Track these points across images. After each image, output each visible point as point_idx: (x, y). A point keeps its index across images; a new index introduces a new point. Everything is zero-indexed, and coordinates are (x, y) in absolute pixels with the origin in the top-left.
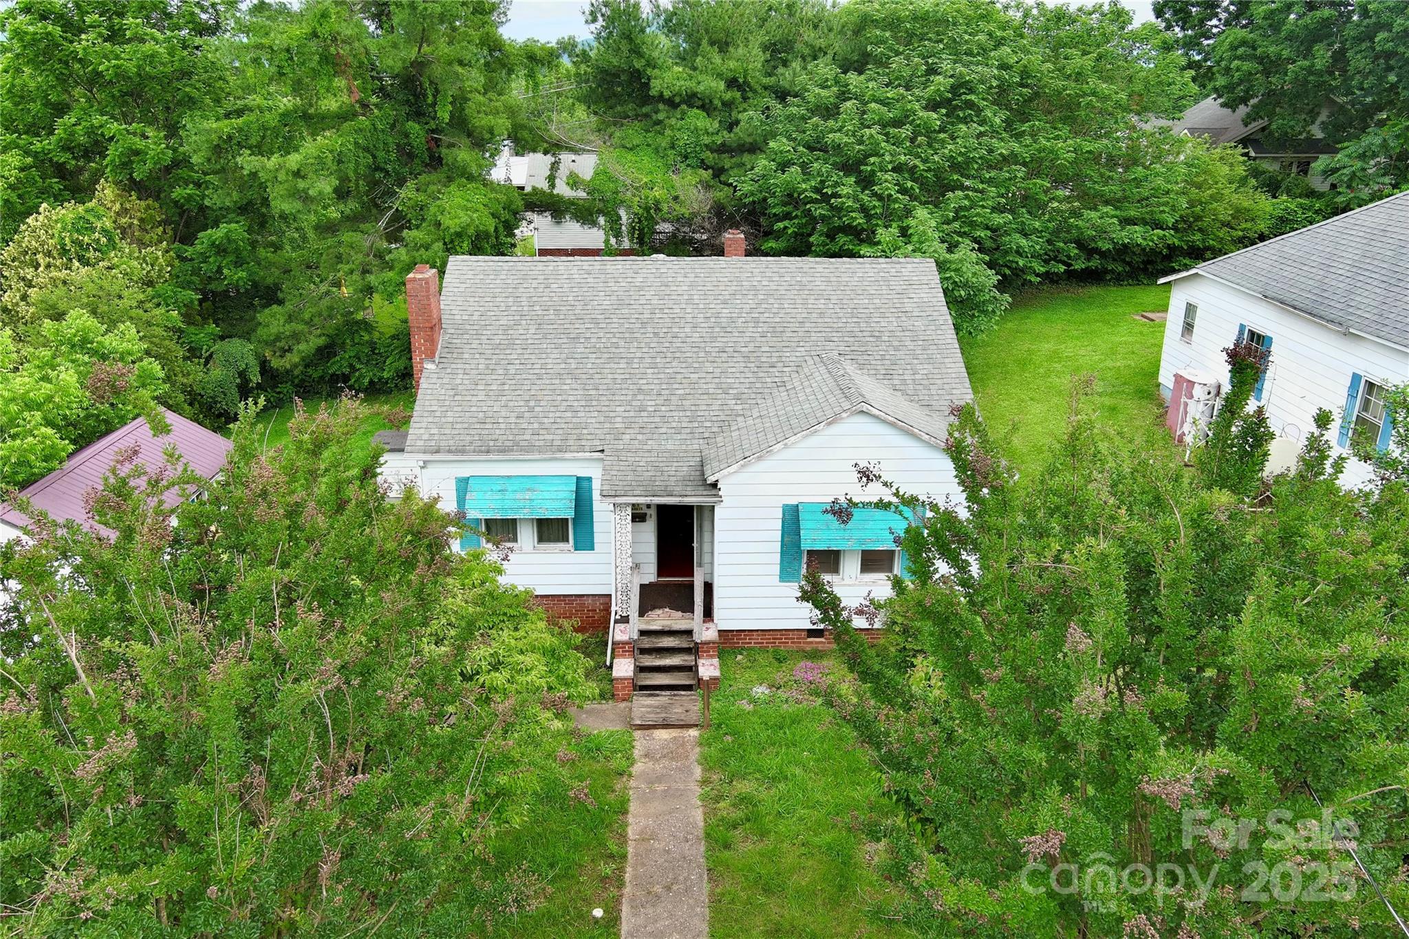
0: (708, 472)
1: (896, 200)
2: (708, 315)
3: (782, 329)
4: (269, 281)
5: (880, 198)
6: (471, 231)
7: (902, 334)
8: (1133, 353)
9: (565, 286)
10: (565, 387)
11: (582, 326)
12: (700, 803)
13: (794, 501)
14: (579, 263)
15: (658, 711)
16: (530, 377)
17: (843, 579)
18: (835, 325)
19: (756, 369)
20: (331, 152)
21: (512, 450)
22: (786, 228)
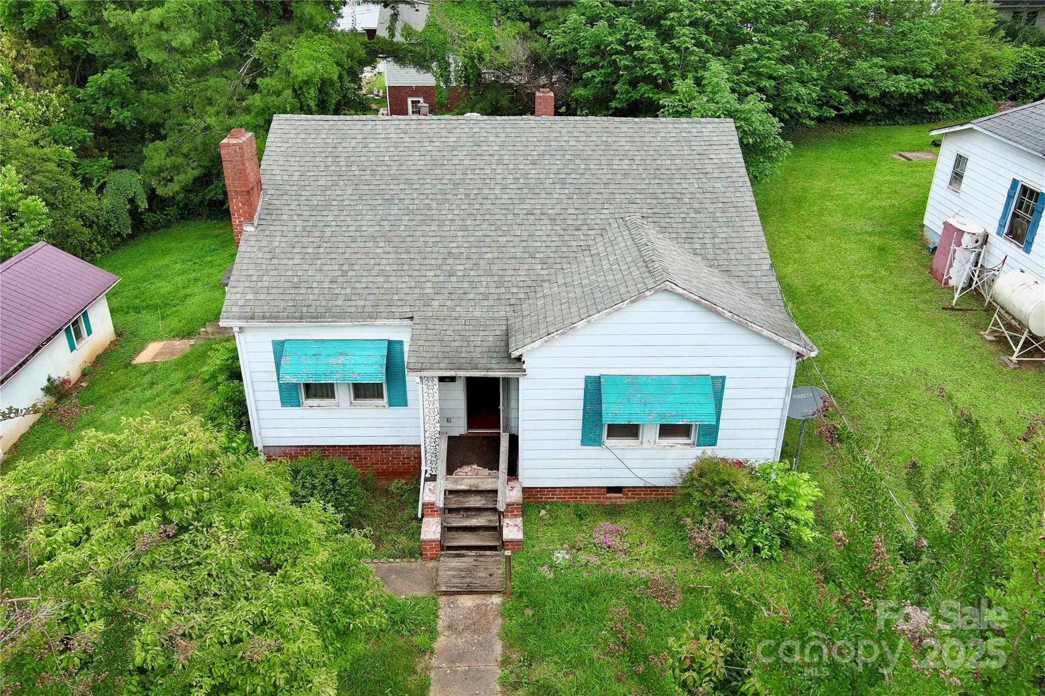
0: (512, 346)
1: (692, 53)
2: (518, 176)
3: (588, 191)
4: (152, 119)
5: (678, 50)
6: (316, 79)
7: (702, 196)
8: (896, 192)
9: (383, 145)
10: (378, 250)
11: (397, 187)
12: (499, 688)
13: (596, 373)
14: (397, 122)
15: (463, 574)
16: (345, 239)
17: (642, 443)
18: (639, 187)
19: (562, 232)
20: (192, 6)
21: (324, 317)
22: (593, 77)
